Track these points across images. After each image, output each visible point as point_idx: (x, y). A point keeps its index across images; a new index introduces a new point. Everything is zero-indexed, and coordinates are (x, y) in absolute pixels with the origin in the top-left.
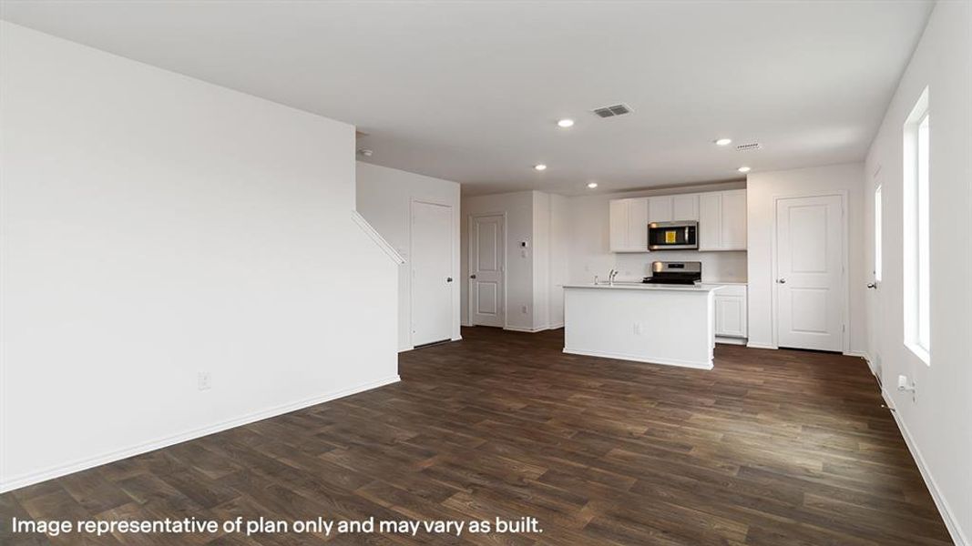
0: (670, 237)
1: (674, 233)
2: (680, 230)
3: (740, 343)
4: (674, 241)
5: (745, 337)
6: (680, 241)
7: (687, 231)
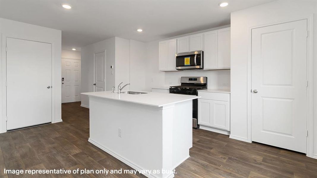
0: (187, 61)
1: (189, 58)
2: (192, 56)
3: (226, 133)
4: (189, 64)
5: (229, 131)
6: (192, 64)
7: (195, 57)
